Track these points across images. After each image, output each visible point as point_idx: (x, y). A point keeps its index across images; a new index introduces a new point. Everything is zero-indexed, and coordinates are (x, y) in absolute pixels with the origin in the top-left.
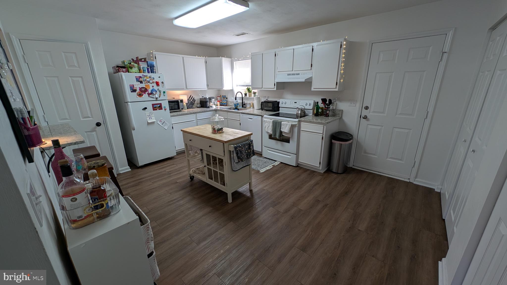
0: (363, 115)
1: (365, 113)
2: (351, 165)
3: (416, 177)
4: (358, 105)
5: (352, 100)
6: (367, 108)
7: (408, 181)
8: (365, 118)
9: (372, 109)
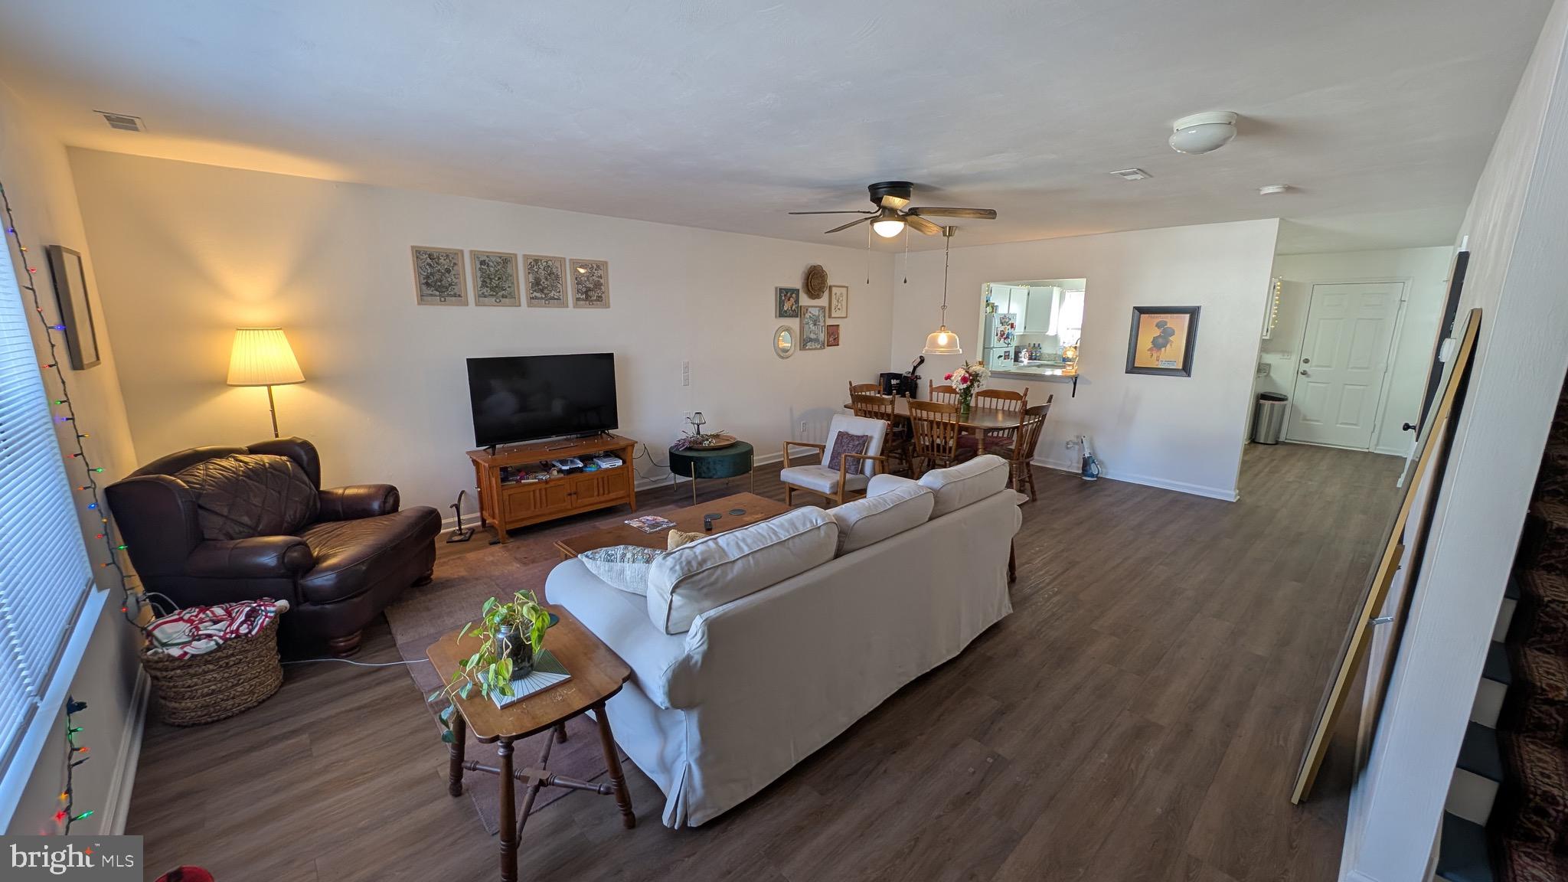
0: (1301, 370)
1: (1304, 367)
2: (1282, 439)
3: (1377, 445)
4: (1294, 358)
5: (1285, 352)
6: (1306, 361)
7: (1367, 451)
8: (1304, 373)
9: (1313, 362)
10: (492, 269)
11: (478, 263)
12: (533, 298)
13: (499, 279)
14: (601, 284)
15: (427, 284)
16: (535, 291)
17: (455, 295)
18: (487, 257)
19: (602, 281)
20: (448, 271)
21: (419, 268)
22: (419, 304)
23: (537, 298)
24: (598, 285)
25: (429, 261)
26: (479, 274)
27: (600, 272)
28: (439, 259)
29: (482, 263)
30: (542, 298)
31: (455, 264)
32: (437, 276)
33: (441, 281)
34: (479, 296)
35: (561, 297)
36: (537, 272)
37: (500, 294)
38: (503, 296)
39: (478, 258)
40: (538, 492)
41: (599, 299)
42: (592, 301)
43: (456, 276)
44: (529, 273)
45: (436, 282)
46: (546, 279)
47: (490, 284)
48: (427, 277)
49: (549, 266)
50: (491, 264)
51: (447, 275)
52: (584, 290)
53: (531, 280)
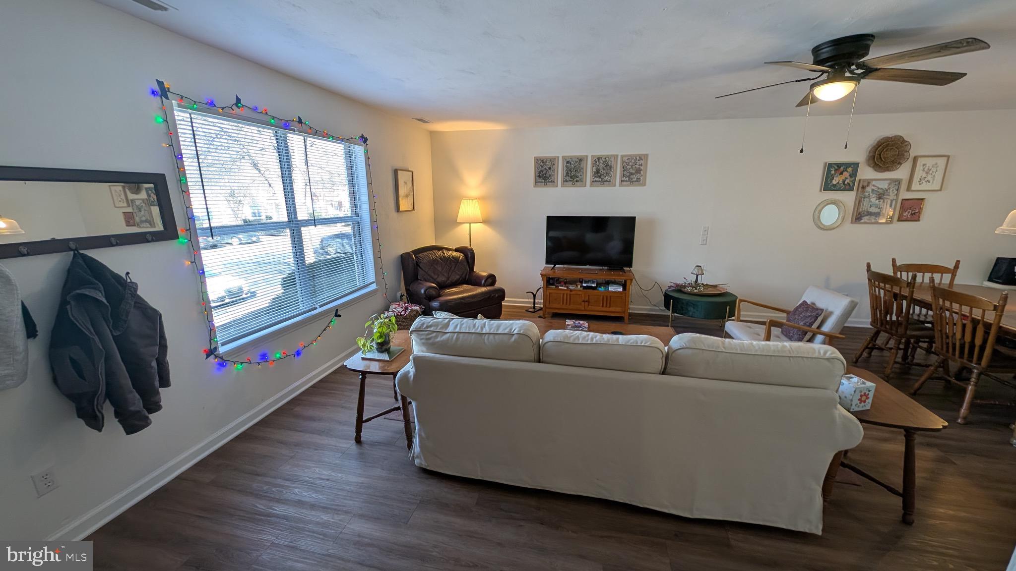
10: (572, 166)
11: (565, 162)
12: (594, 181)
13: (576, 171)
14: (641, 170)
15: (539, 176)
16: (595, 177)
17: (551, 182)
18: (571, 159)
19: (642, 168)
20: (550, 168)
21: (536, 167)
22: (534, 187)
23: (596, 181)
24: (638, 171)
25: (541, 164)
26: (565, 169)
27: (642, 162)
28: (546, 162)
29: (568, 162)
30: (599, 181)
31: (554, 164)
32: (544, 172)
33: (545, 174)
34: (564, 182)
35: (612, 180)
36: (598, 165)
37: (576, 179)
38: (577, 181)
39: (566, 160)
40: (565, 295)
41: (638, 180)
42: (633, 182)
43: (554, 171)
44: (593, 166)
45: (543, 175)
46: (604, 169)
47: (571, 174)
48: (540, 173)
49: (606, 161)
50: (572, 163)
51: (549, 171)
52: (628, 174)
53: (594, 171)
